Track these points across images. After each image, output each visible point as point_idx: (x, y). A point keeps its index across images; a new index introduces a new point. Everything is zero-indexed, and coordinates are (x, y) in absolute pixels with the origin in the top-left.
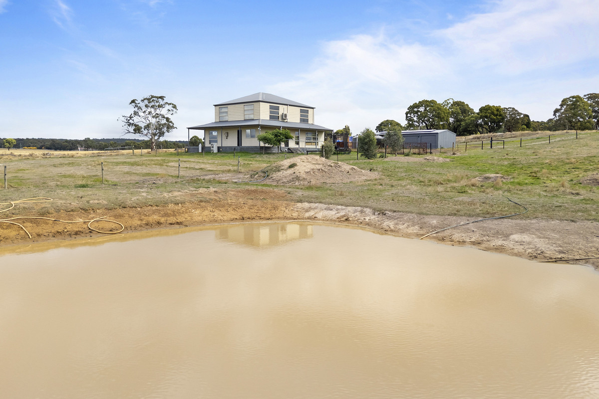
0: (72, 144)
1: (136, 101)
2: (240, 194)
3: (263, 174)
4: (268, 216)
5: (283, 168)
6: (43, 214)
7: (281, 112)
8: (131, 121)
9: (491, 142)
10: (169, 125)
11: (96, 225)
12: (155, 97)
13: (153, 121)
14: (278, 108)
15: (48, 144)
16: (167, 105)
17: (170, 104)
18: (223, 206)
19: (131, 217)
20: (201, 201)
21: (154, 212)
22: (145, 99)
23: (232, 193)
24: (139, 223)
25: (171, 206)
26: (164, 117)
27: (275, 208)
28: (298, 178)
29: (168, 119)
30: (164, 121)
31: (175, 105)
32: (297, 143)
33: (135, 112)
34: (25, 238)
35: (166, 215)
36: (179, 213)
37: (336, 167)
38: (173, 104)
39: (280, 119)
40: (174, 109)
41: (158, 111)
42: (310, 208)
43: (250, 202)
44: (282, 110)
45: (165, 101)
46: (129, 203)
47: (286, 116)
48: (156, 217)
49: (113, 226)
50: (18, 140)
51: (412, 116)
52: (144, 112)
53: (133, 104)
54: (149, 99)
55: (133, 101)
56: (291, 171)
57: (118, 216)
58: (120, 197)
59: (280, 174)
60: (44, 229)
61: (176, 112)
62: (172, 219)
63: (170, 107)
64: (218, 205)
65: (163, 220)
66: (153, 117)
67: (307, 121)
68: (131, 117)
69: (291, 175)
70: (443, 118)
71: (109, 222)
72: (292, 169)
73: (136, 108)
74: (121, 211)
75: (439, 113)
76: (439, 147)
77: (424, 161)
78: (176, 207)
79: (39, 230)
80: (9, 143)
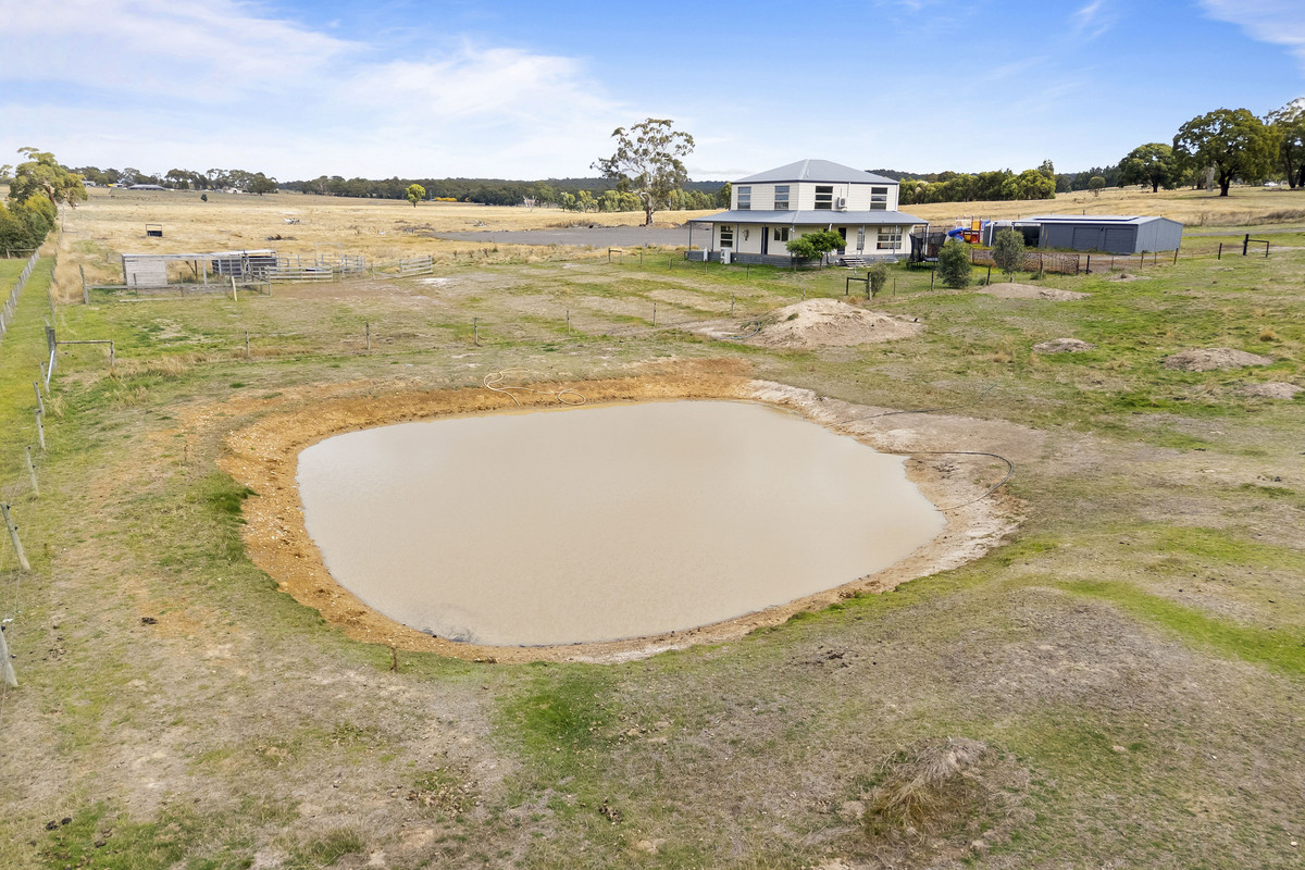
0: (514, 192)
1: (622, 131)
2: (699, 366)
3: (754, 326)
4: (715, 394)
5: (780, 319)
6: (524, 385)
7: (835, 195)
8: (614, 169)
9: (1246, 242)
10: (678, 174)
11: (564, 396)
12: (656, 122)
13: (651, 168)
14: (830, 190)
15: (475, 191)
16: (676, 137)
17: (682, 134)
18: (676, 381)
19: (592, 390)
20: (656, 374)
21: (612, 385)
22: (637, 127)
23: (691, 364)
24: (597, 396)
25: (627, 379)
26: (670, 160)
27: (727, 385)
28: (792, 337)
29: (676, 164)
30: (671, 168)
31: (690, 137)
32: (860, 248)
33: (620, 150)
34: (515, 405)
35: (622, 389)
36: (633, 387)
37: (855, 318)
38: (686, 135)
39: (833, 208)
40: (689, 146)
41: (660, 149)
42: (763, 387)
43: (705, 376)
44: (838, 192)
45: (672, 130)
46: (591, 375)
47: (843, 202)
48: (612, 391)
49: (577, 398)
50: (427, 183)
51: (1188, 146)
52: (636, 152)
53: (618, 136)
54: (644, 126)
55: (617, 132)
56: (788, 325)
57: (581, 389)
58: (584, 368)
59: (775, 328)
60: (528, 399)
61: (691, 151)
62: (626, 394)
63: (680, 141)
64: (672, 378)
65: (617, 394)
66: (652, 160)
67: (884, 207)
68: (613, 161)
69: (786, 330)
70: (1261, 150)
71: (574, 394)
72: (791, 322)
73: (623, 144)
74: (584, 383)
75: (1251, 140)
76: (1138, 249)
77: (1039, 297)
78: (632, 381)
79: (524, 399)
80: (415, 194)
